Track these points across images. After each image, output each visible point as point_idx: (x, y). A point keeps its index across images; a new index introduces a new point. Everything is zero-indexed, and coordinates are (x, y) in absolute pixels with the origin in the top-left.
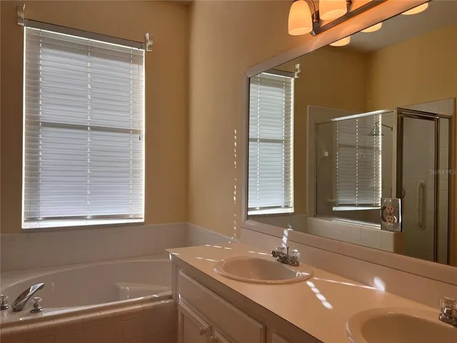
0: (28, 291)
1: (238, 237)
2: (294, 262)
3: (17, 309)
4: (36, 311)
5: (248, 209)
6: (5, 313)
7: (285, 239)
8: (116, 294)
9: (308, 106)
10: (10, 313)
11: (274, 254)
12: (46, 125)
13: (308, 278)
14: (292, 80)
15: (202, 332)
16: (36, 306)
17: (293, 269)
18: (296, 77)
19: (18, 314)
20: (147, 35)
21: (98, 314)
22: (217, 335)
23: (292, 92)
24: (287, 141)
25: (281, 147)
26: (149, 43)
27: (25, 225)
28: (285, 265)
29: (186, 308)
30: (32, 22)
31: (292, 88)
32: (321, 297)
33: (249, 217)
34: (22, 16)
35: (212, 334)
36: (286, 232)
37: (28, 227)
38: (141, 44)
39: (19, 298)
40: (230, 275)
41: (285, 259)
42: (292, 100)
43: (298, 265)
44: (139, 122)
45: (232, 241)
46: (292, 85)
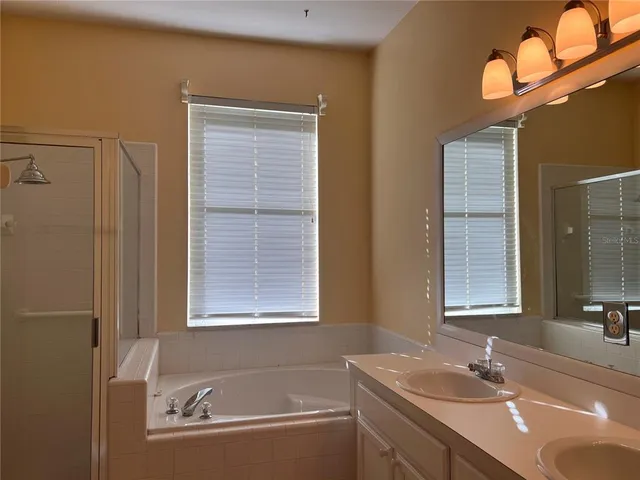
0: (196, 395)
1: (434, 344)
2: (498, 379)
3: (187, 414)
4: (206, 417)
5: (444, 309)
6: (175, 417)
7: (488, 350)
8: (287, 406)
9: (540, 165)
10: (179, 418)
11: (472, 367)
12: (211, 210)
13: (511, 398)
14: (515, 131)
15: (384, 454)
16: (205, 411)
17: (493, 386)
18: (520, 126)
19: (188, 419)
20: (320, 97)
21: (269, 425)
22: (399, 457)
23: (515, 148)
24: (509, 215)
25: (501, 223)
26: (323, 106)
27: (191, 323)
28: (485, 382)
29: (367, 428)
30: (196, 98)
31: (515, 143)
32: (518, 419)
33: (446, 320)
34: (186, 92)
35: (394, 457)
36: (490, 341)
37: (194, 325)
38: (312, 109)
39: (188, 404)
40: (414, 390)
41: (486, 375)
42: (515, 158)
43: (503, 382)
44: (312, 201)
45: (426, 350)
46: (515, 137)
